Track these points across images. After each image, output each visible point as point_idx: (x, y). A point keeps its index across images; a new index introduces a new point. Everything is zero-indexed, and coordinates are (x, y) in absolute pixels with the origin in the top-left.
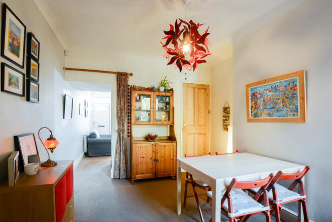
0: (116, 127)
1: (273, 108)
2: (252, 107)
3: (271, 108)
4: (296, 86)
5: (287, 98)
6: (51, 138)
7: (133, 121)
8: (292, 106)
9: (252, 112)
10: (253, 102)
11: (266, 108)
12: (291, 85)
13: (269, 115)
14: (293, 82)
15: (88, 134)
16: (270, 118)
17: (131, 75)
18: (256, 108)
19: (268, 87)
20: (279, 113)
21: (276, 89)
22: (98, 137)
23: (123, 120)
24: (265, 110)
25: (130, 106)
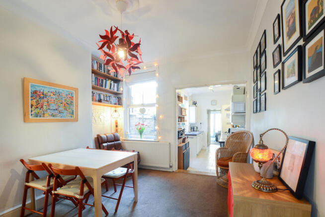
1: (57, 110)
2: (32, 106)
3: (54, 110)
4: (73, 97)
5: (67, 104)
8: (70, 110)
9: (31, 111)
10: (35, 100)
11: (49, 109)
12: (70, 95)
13: (53, 115)
14: (72, 94)
16: (54, 118)
18: (37, 107)
19: (53, 90)
20: (61, 115)
21: (59, 95)
24: (48, 111)
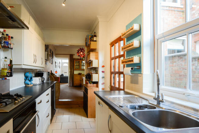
0: (70, 71)
6: (56, 71)
7: (74, 69)
15: (61, 75)
17: (74, 55)
22: (64, 76)
23: (72, 69)
25: (73, 64)
